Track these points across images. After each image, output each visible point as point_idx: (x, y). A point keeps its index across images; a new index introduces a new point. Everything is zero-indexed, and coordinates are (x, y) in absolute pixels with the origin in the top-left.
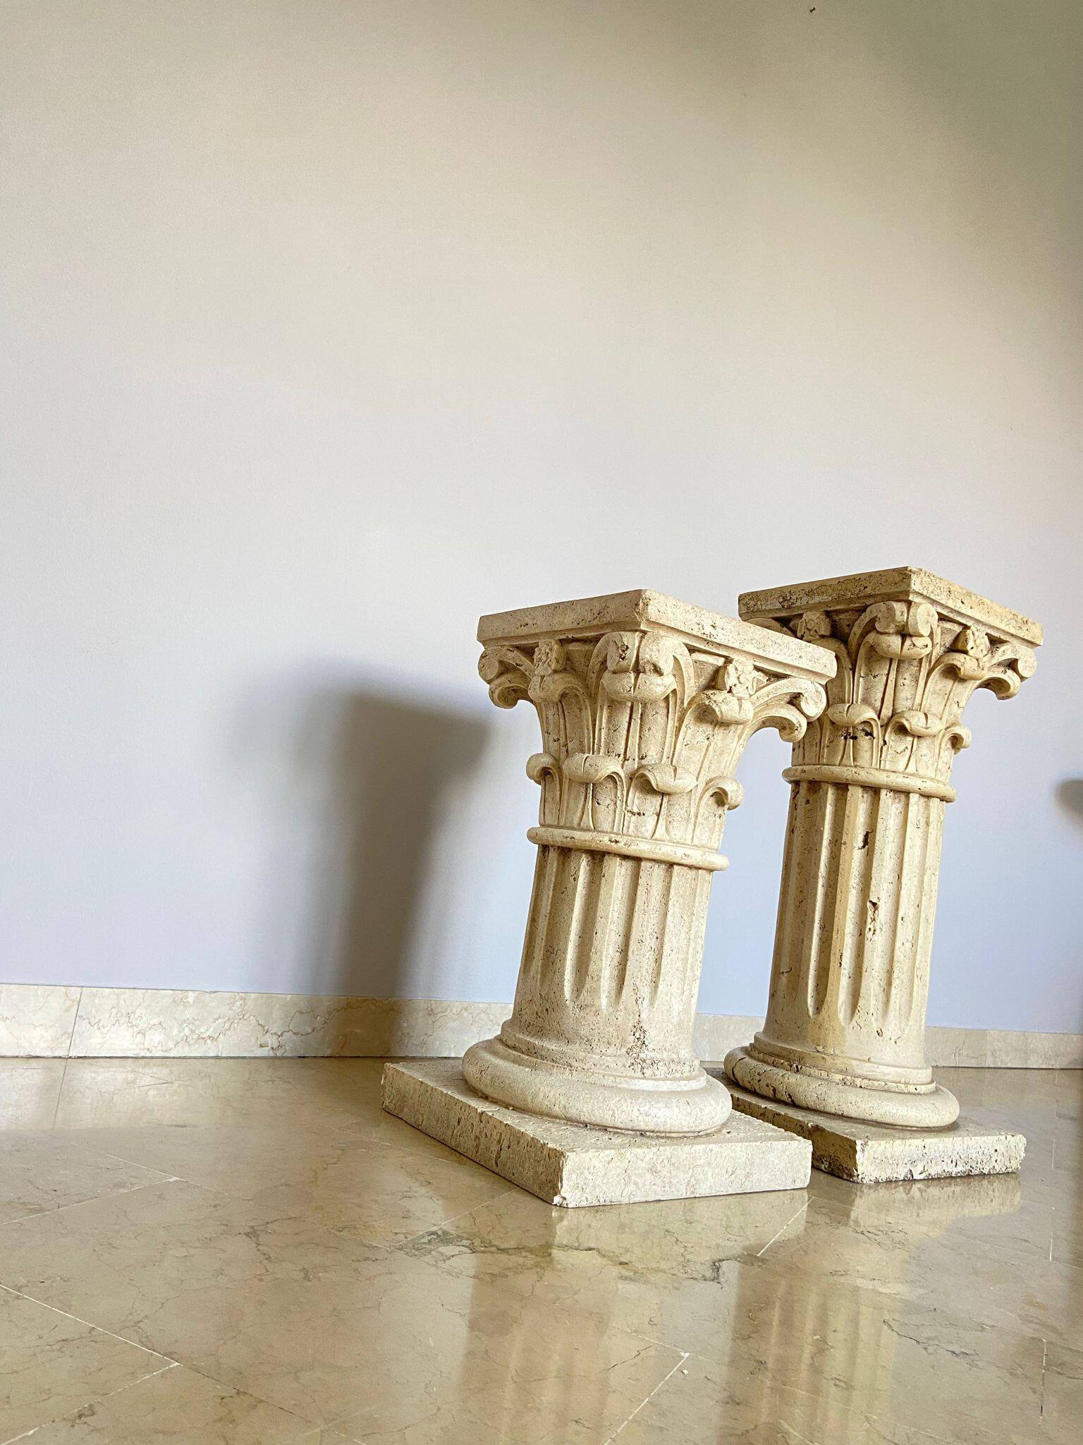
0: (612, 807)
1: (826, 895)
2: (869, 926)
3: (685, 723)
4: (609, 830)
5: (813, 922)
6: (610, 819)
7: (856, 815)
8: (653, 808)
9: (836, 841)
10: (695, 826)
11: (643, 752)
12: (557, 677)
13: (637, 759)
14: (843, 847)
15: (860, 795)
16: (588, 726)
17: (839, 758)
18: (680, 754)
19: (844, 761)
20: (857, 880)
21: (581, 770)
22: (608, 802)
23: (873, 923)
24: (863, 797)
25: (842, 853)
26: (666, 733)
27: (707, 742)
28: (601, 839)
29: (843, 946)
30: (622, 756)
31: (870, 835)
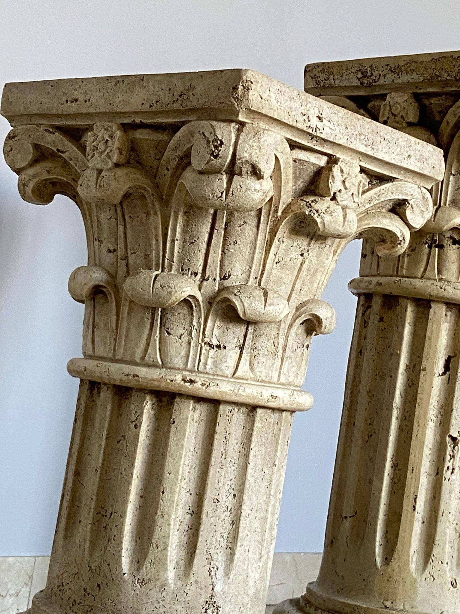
0: (185, 338)
1: (400, 429)
2: (448, 464)
3: (278, 236)
4: (182, 366)
5: (385, 460)
6: (183, 353)
7: (438, 336)
8: (236, 340)
9: (414, 366)
10: (282, 361)
11: (227, 271)
12: (119, 172)
13: (218, 279)
14: (422, 373)
15: (444, 314)
16: (156, 235)
17: (422, 269)
18: (270, 273)
19: (428, 274)
20: (435, 412)
21: (149, 292)
22: (181, 331)
23: (452, 461)
24: (446, 315)
25: (421, 380)
26: (255, 248)
27: (301, 258)
28: (173, 378)
29: (418, 488)
30: (199, 275)
31: (452, 360)
